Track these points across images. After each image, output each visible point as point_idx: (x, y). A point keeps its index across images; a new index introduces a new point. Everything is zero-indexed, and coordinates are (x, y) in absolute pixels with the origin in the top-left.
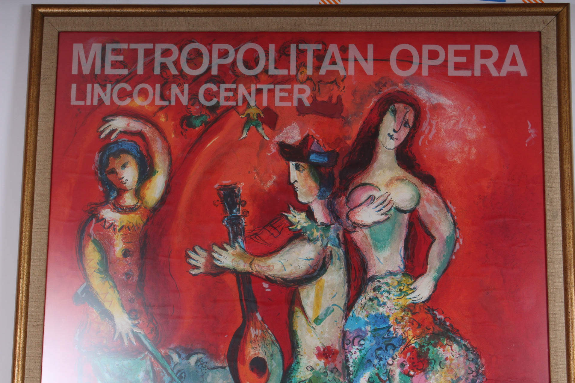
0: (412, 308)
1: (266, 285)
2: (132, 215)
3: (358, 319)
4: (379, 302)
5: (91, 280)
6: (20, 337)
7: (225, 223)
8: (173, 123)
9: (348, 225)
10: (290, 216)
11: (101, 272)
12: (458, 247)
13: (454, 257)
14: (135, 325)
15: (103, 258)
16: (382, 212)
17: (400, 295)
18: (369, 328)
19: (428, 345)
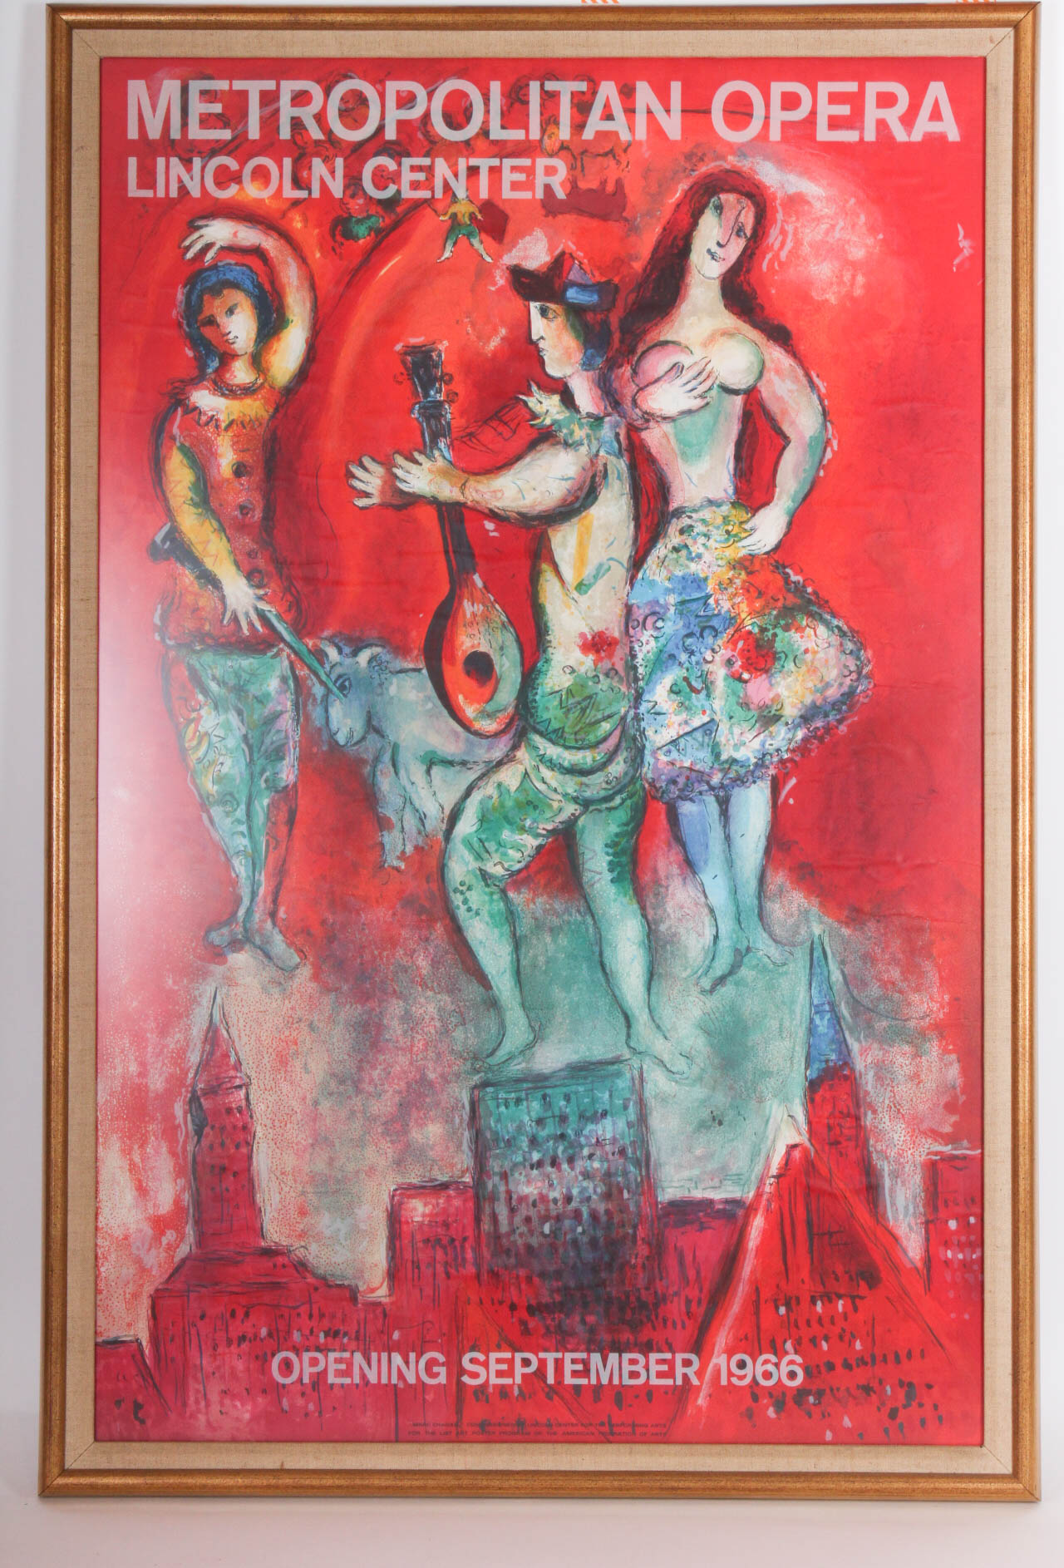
0: (747, 564)
1: (489, 526)
2: (248, 401)
3: (652, 583)
4: (690, 553)
5: (178, 519)
6: (59, 620)
7: (415, 415)
8: (316, 231)
9: (635, 417)
10: (532, 402)
11: (195, 505)
12: (829, 455)
13: (822, 473)
14: (260, 598)
15: (198, 479)
16: (695, 393)
17: (727, 540)
18: (672, 599)
19: (775, 627)
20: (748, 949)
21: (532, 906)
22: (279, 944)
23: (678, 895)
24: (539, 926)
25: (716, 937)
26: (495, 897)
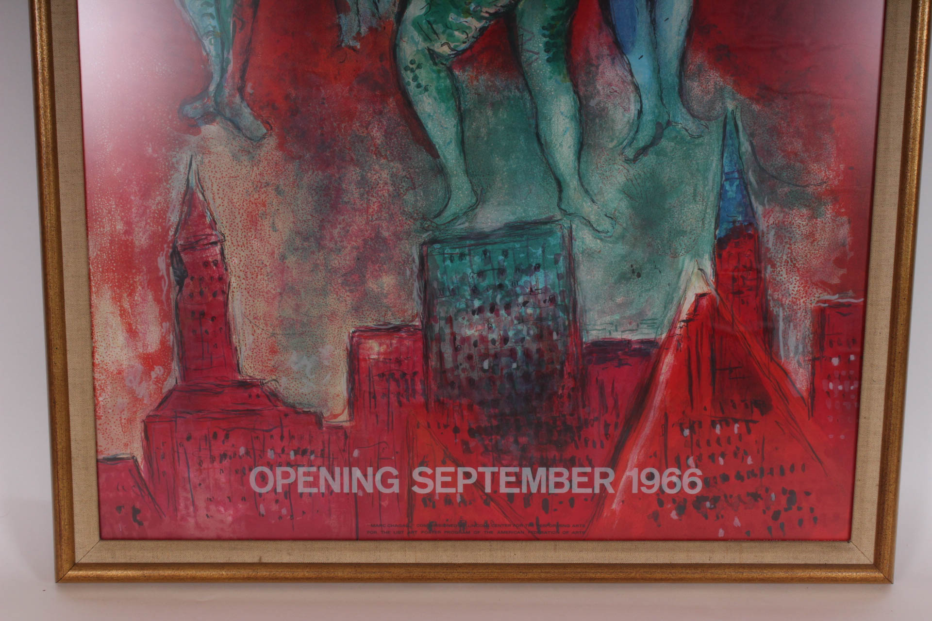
20: (669, 123)
21: (475, 83)
22: (247, 116)
23: (607, 74)
24: (481, 101)
25: (640, 112)
26: (443, 74)
